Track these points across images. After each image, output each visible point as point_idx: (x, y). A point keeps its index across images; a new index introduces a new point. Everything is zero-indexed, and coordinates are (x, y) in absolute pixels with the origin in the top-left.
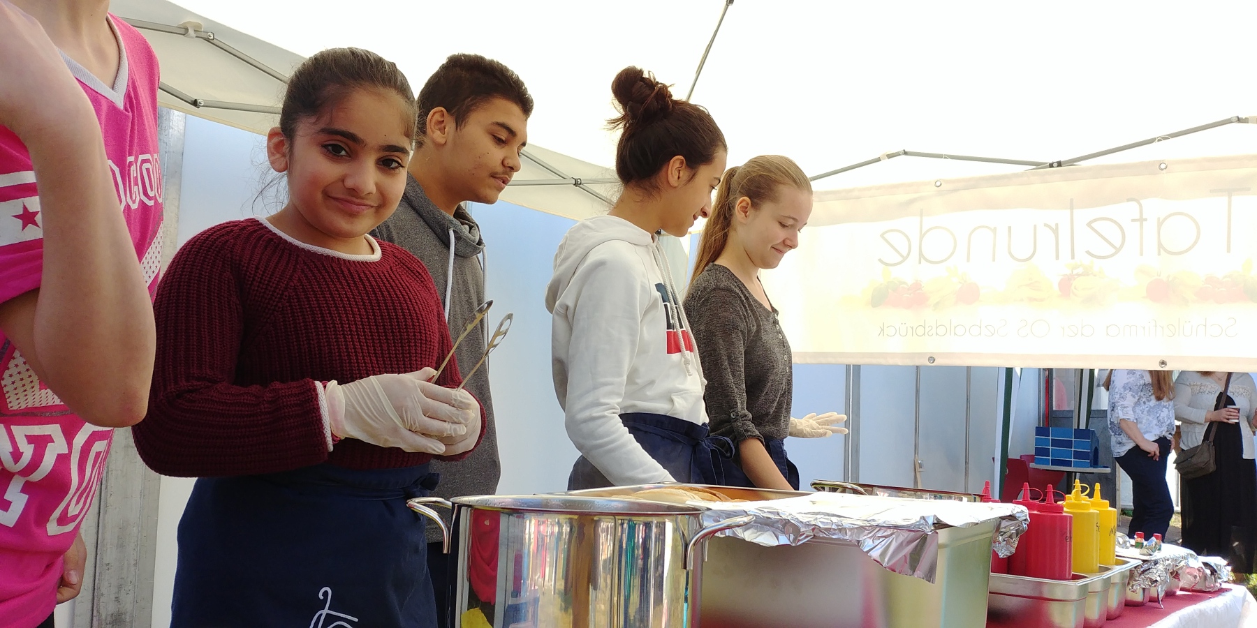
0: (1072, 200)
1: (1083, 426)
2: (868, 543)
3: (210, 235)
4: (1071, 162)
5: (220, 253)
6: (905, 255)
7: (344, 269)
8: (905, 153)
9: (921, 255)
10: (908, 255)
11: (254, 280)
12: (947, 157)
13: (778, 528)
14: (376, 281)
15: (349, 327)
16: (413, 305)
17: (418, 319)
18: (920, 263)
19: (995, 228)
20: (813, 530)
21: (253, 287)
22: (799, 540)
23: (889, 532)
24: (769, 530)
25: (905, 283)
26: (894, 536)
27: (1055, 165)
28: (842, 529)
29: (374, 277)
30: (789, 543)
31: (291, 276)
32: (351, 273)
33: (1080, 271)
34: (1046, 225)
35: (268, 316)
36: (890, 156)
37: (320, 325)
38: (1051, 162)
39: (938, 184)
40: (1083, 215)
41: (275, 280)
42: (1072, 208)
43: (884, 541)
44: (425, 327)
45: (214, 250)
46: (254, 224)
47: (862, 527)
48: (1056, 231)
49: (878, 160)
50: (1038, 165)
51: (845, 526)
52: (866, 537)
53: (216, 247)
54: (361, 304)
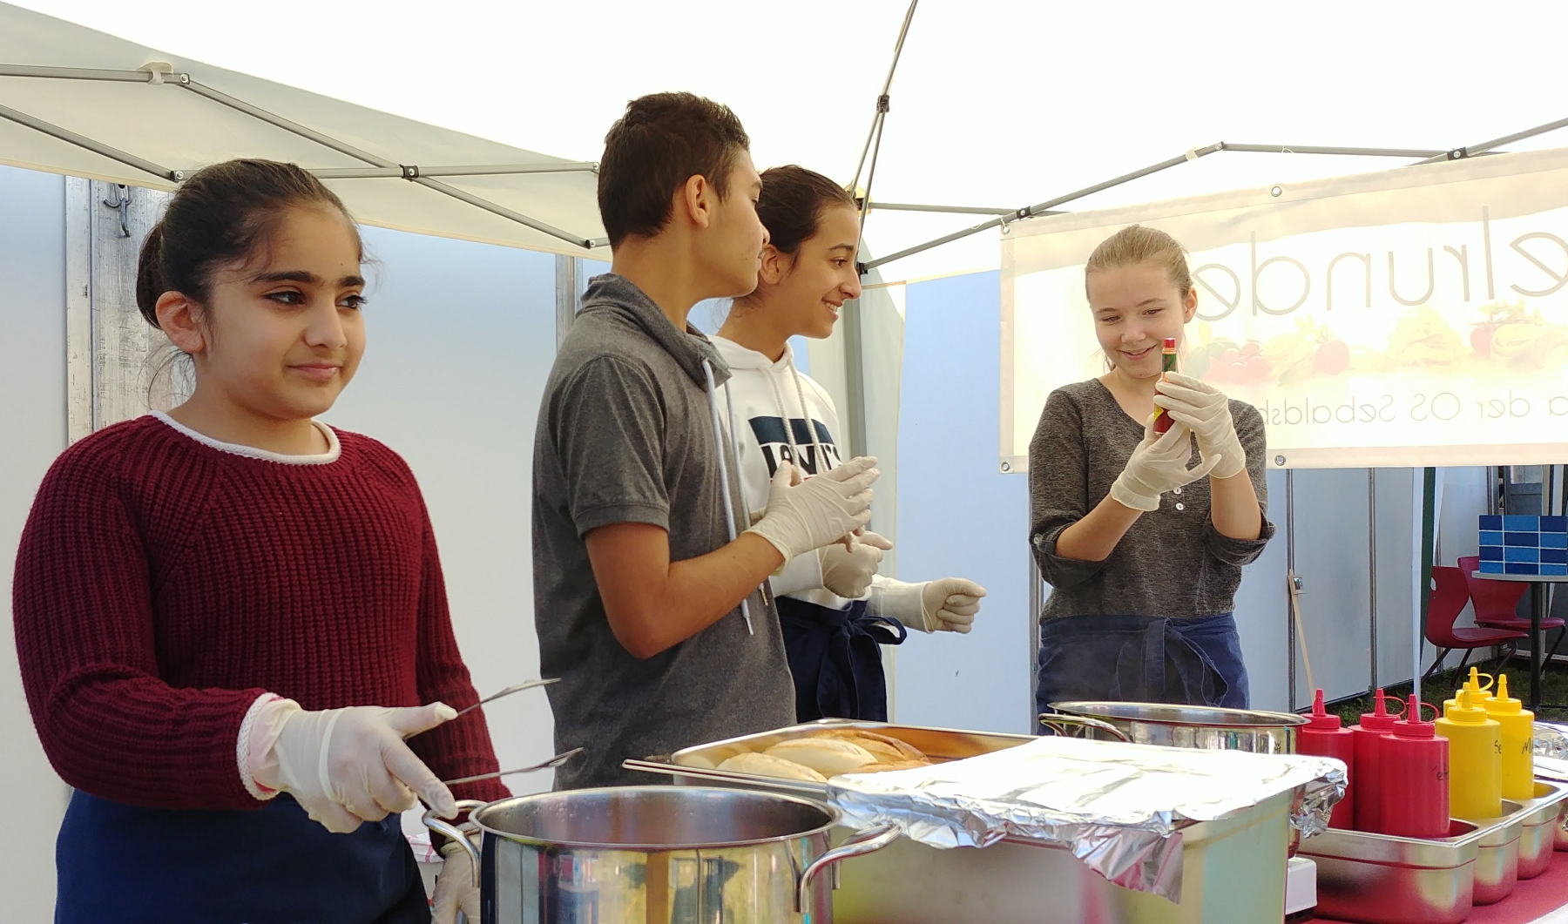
0: (1485, 208)
1: (1557, 512)
2: (1083, 847)
3: (86, 449)
4: (1483, 149)
5: (102, 473)
6: (1232, 303)
7: (282, 479)
8: (1224, 147)
9: (1256, 302)
10: (1236, 302)
11: (154, 503)
12: (1288, 150)
13: (956, 821)
14: (327, 493)
15: (287, 564)
16: (381, 523)
17: (388, 545)
18: (1255, 314)
19: (1368, 255)
20: (1006, 825)
21: (154, 514)
22: (986, 840)
23: (1110, 831)
24: (944, 824)
25: (1234, 345)
26: (1121, 836)
27: (1457, 154)
28: (1047, 827)
29: (324, 486)
30: (973, 844)
31: (207, 495)
32: (290, 484)
33: (1504, 315)
34: (1447, 248)
35: (177, 554)
36: (1201, 153)
37: (247, 564)
38: (1450, 150)
39: (1276, 191)
40: (1505, 230)
41: (183, 503)
42: (1486, 219)
43: (1107, 843)
44: (398, 555)
45: (93, 470)
46: (150, 423)
47: (1072, 824)
48: (1462, 257)
49: (1183, 160)
50: (1431, 156)
51: (1049, 822)
52: (1080, 837)
53: (96, 466)
54: (305, 528)
